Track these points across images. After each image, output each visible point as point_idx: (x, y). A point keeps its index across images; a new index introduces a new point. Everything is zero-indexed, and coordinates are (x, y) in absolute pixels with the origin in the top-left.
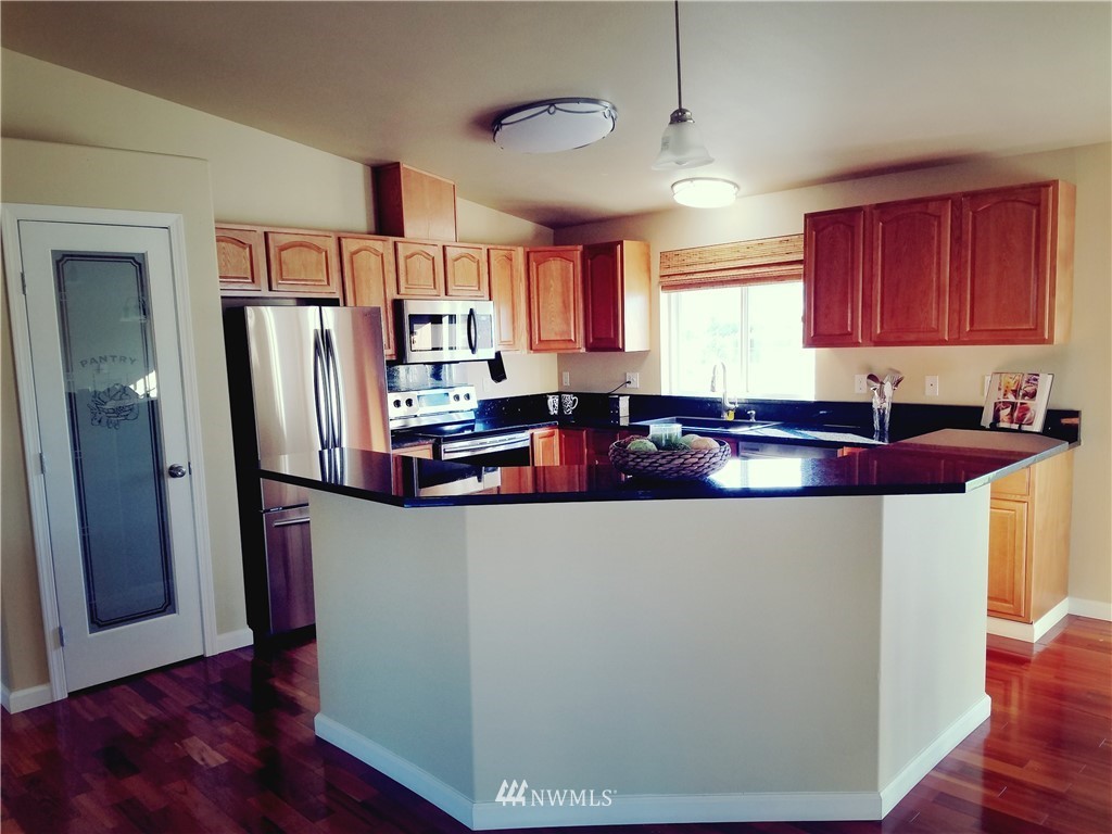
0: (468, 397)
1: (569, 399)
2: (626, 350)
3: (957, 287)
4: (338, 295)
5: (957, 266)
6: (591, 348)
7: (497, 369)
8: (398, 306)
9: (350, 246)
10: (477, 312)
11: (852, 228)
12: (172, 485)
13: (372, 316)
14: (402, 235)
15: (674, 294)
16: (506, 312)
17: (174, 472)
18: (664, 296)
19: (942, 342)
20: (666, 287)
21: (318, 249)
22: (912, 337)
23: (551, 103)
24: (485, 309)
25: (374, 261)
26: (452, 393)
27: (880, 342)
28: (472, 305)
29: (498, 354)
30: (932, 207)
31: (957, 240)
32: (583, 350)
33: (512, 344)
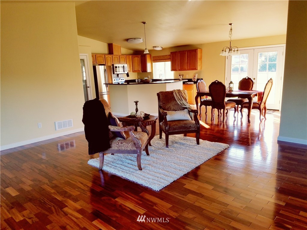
0: (123, 79)
1: (139, 80)
2: (148, 72)
3: (188, 63)
4: (105, 64)
5: (188, 60)
6: (142, 72)
7: (128, 75)
8: (113, 65)
9: (106, 56)
10: (124, 66)
11: (176, 54)
12: (88, 89)
13: (110, 67)
14: (113, 54)
15: (155, 63)
16: (129, 65)
17: (88, 87)
18: (153, 63)
19: (186, 70)
20: (154, 62)
21: (102, 57)
22: (183, 69)
23: (135, 38)
24: (126, 65)
25: (109, 59)
26: (121, 79)
27: (180, 70)
28: (124, 65)
29: (128, 73)
30: (185, 52)
31: (188, 57)
32: (141, 72)
33: (130, 71)
